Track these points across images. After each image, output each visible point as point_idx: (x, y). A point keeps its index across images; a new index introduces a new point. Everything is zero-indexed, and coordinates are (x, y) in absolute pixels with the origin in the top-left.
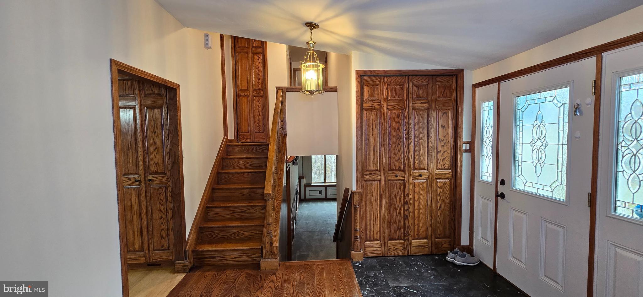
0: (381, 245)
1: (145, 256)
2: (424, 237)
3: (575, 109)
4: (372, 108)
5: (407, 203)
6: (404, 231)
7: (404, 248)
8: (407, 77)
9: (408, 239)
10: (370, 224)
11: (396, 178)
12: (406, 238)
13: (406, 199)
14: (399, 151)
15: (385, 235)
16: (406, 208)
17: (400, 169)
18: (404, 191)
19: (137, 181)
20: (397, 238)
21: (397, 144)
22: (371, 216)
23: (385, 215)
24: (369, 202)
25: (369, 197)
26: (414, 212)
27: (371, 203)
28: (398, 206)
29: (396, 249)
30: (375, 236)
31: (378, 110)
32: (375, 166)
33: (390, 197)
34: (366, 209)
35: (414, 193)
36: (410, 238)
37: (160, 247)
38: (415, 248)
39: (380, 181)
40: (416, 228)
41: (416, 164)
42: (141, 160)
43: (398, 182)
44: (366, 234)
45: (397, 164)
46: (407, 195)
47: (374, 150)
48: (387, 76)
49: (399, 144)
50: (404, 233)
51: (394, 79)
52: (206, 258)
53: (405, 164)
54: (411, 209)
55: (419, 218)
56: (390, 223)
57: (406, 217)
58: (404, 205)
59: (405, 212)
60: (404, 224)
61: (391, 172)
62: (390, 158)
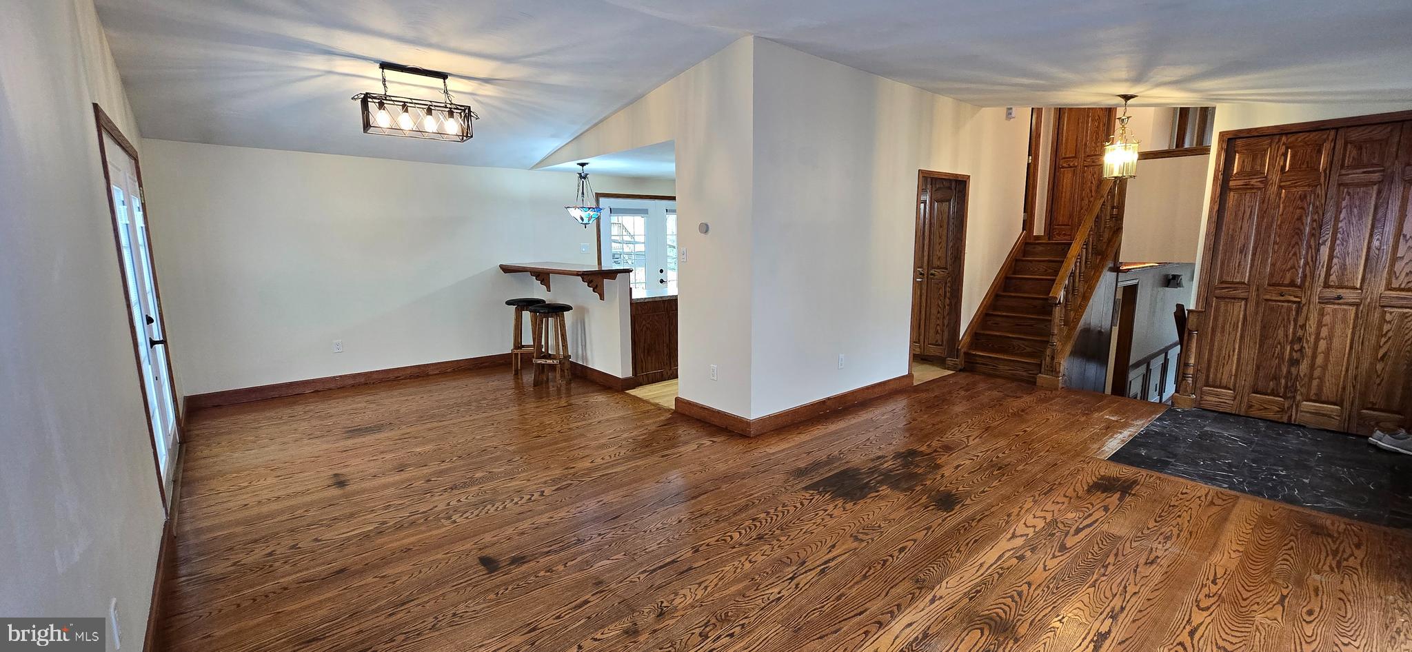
0: (1235, 398)
1: (920, 347)
2: (1334, 400)
4: (1247, 187)
5: (1300, 339)
6: (1286, 383)
7: (1282, 410)
8: (1333, 133)
9: (1294, 397)
10: (1218, 362)
11: (1282, 298)
12: (1289, 395)
13: (1300, 333)
14: (1295, 254)
15: (1246, 381)
16: (1297, 347)
17: (1292, 284)
18: (1296, 321)
19: (921, 274)
20: (1269, 391)
21: (1293, 242)
22: (1220, 350)
23: (1251, 353)
24: (1219, 330)
25: (1221, 320)
26: (1314, 357)
27: (1223, 331)
28: (1280, 343)
29: (1266, 408)
30: (1225, 381)
31: (1260, 189)
32: (1239, 275)
33: (1263, 327)
34: (1212, 340)
35: (1320, 325)
36: (1298, 398)
37: (934, 342)
38: (1308, 415)
39: (1246, 299)
40: (1315, 383)
41: (1333, 278)
42: (926, 254)
43: (1286, 304)
44: (1208, 376)
45: (1288, 275)
46: (1303, 327)
47: (1241, 252)
48: (1286, 134)
49: (1297, 243)
50: (1286, 387)
51: (1301, 137)
52: (978, 363)
53: (1305, 276)
54: (1309, 352)
55: (1324, 367)
56: (1258, 368)
57: (1295, 362)
58: (1292, 343)
59: (1294, 354)
60: (1289, 372)
61: (1271, 288)
62: (1273, 265)
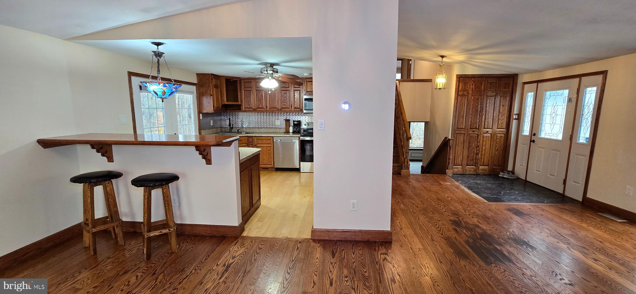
0: (462, 168)
2: (487, 165)
3: (570, 100)
4: (463, 95)
5: (479, 146)
6: (475, 161)
7: (475, 171)
8: (484, 78)
9: (478, 165)
10: (457, 157)
11: (473, 133)
12: (476, 165)
13: (478, 144)
14: (476, 118)
15: (465, 162)
16: (478, 149)
17: (476, 128)
18: (477, 140)
20: (471, 165)
21: (476, 114)
22: (458, 152)
23: (466, 153)
24: (457, 145)
25: (457, 142)
26: (482, 152)
27: (458, 146)
28: (473, 148)
29: (470, 171)
30: (459, 163)
31: (466, 96)
32: (462, 126)
33: (469, 143)
34: (455, 149)
35: (483, 141)
36: (479, 165)
38: (481, 171)
39: (464, 134)
40: (482, 160)
41: (486, 126)
43: (474, 135)
44: (454, 162)
45: (475, 125)
46: (479, 142)
47: (462, 118)
48: (473, 77)
49: (477, 114)
50: (475, 163)
51: (477, 79)
53: (479, 126)
54: (481, 150)
55: (484, 155)
56: (468, 157)
57: (477, 154)
58: (476, 148)
59: (477, 151)
60: (476, 157)
61: (470, 130)
62: (471, 122)
